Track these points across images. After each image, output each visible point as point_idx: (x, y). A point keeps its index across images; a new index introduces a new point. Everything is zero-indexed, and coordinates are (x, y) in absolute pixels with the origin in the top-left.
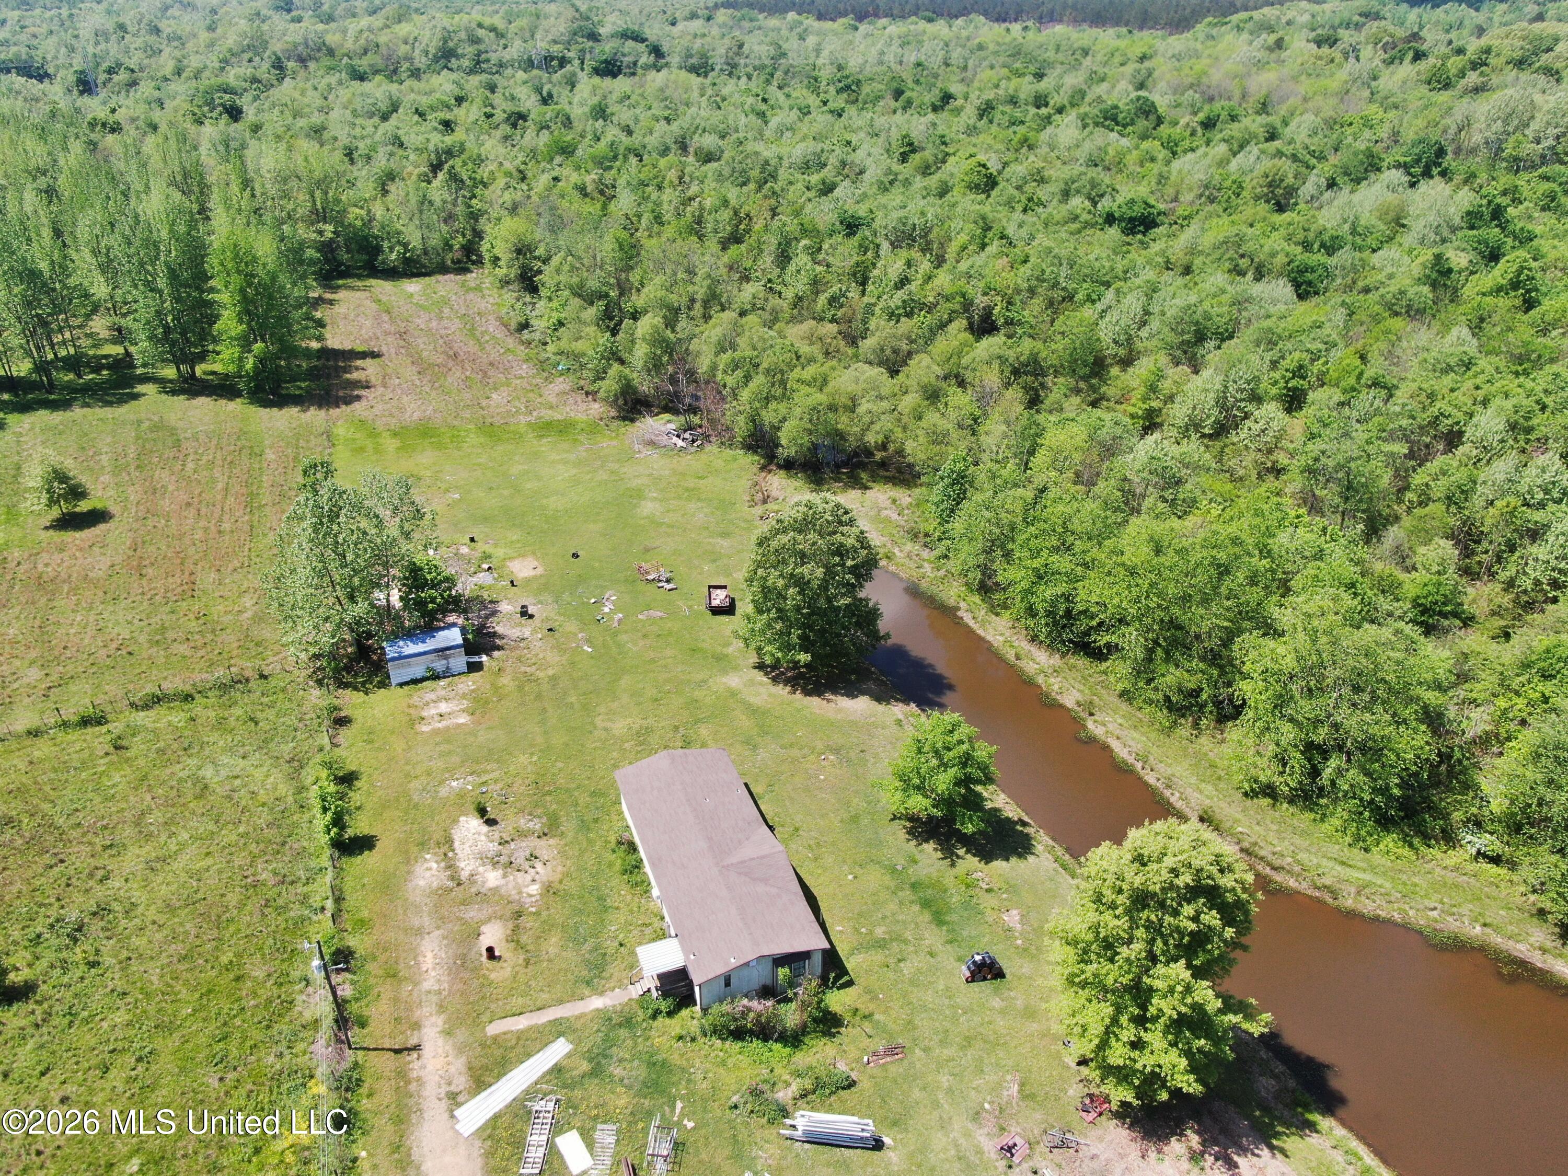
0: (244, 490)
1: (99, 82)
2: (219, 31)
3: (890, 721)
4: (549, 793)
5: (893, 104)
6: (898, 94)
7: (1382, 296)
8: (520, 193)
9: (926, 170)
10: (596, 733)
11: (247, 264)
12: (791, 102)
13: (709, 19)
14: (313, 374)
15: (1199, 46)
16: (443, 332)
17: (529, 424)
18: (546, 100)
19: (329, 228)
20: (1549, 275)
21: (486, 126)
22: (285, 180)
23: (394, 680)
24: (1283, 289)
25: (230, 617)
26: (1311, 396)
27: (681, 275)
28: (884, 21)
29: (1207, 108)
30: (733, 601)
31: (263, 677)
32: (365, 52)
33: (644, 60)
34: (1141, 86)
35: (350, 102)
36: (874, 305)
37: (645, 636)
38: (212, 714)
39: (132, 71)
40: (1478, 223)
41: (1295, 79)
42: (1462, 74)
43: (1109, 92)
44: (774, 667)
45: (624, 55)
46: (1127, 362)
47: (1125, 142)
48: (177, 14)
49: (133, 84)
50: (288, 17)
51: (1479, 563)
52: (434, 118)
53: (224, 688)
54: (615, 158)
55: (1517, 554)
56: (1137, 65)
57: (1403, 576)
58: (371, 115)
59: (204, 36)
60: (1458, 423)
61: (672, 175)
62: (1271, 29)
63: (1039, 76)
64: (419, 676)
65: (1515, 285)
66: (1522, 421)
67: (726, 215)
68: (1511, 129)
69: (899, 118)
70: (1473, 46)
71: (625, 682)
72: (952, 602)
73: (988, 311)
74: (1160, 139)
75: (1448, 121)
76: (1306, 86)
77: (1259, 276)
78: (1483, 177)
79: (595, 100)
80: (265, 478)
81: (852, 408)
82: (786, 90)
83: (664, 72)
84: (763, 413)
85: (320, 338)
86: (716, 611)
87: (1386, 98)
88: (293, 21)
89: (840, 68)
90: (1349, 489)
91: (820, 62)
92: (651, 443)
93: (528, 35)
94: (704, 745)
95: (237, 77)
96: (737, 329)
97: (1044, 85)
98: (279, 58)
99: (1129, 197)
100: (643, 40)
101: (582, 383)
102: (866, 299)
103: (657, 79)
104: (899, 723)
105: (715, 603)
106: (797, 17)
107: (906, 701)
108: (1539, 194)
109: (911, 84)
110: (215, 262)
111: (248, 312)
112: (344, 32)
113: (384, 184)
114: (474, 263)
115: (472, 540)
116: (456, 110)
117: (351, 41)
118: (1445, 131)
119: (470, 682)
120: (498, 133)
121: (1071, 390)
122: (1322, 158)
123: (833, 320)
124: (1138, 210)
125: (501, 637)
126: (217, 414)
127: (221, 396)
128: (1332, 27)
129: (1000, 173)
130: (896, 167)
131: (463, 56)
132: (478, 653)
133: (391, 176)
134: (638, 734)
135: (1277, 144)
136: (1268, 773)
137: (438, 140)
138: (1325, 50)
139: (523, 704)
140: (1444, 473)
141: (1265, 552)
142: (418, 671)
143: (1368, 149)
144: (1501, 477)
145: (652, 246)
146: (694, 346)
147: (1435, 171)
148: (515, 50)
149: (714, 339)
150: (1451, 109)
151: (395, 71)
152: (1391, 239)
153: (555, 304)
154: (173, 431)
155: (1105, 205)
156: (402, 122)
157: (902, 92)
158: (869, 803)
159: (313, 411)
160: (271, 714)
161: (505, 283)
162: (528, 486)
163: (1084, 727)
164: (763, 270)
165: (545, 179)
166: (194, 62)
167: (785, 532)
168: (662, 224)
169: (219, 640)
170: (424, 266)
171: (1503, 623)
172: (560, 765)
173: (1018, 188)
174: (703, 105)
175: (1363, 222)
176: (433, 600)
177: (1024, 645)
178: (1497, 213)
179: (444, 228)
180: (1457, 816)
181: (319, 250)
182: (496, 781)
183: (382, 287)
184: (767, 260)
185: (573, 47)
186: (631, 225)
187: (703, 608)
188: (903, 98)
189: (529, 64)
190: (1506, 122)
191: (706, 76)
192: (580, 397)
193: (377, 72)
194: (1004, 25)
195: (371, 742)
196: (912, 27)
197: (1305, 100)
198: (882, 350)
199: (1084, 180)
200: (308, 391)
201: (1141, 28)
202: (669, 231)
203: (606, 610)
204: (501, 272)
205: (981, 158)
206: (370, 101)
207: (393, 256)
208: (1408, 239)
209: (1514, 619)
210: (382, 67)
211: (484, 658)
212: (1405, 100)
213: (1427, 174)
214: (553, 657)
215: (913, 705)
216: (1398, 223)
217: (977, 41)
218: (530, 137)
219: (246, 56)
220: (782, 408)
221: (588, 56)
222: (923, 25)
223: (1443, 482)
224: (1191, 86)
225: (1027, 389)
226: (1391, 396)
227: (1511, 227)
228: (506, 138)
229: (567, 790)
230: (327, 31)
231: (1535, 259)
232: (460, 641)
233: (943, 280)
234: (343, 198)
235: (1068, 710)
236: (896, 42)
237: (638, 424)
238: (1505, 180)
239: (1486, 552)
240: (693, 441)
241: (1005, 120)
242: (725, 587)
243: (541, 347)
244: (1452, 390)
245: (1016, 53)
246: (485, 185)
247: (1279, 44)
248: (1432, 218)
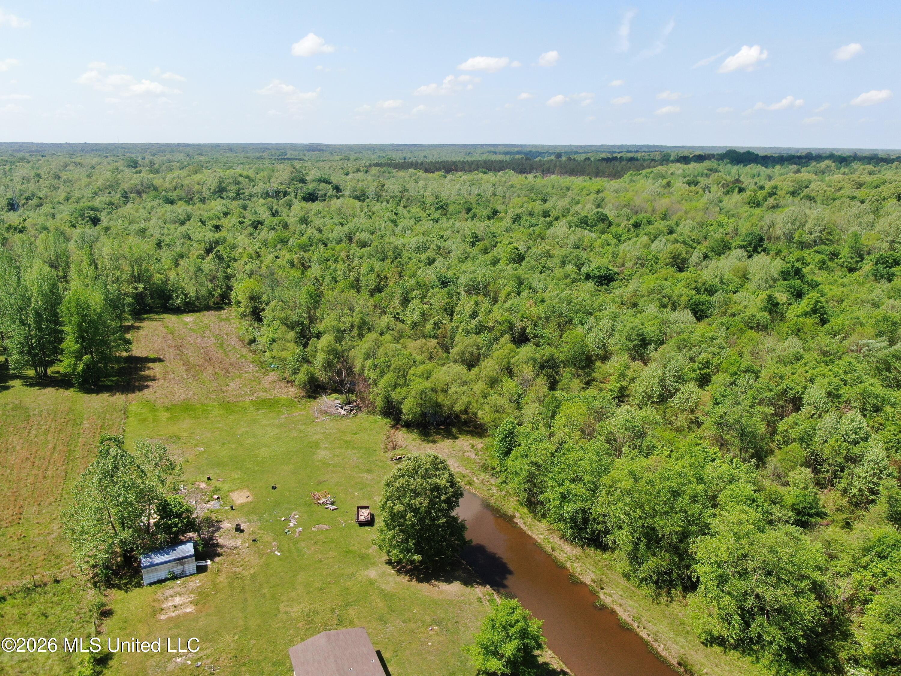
0: (65, 449)
1: (21, 204)
2: (94, 177)
3: (473, 599)
4: (244, 665)
5: (466, 216)
6: (469, 210)
7: (742, 318)
8: (255, 265)
9: (485, 251)
10: (279, 616)
11: (83, 310)
12: (410, 215)
13: (366, 172)
14: (120, 372)
15: (626, 185)
16: (204, 345)
17: (251, 402)
18: (274, 214)
19: (141, 286)
20: (830, 305)
21: (239, 228)
22: (118, 259)
23: (145, 581)
24: (688, 316)
25: (41, 538)
26: (713, 378)
27: (346, 311)
28: (460, 173)
29: (635, 217)
30: (373, 516)
31: (57, 581)
32: (175, 189)
33: (330, 193)
34: (598, 206)
35: (163, 215)
36: (458, 327)
37: (316, 543)
38: (16, 612)
39: (41, 198)
40: (788, 277)
41: (679, 202)
42: (765, 199)
43: (582, 209)
44: (399, 562)
45: (319, 191)
46: (605, 358)
47: (593, 235)
48: (72, 169)
49: (40, 205)
50: (134, 171)
51: (825, 478)
52: (210, 224)
53: (28, 591)
54: (311, 245)
55: (846, 472)
56: (595, 196)
57: (782, 490)
58: (175, 222)
59: (85, 180)
60: (798, 393)
61: (343, 254)
62: (663, 177)
63: (545, 201)
64: (163, 577)
65: (814, 311)
66: (833, 391)
67: (373, 276)
68: (796, 228)
69: (469, 223)
70: (768, 185)
71: (301, 577)
72: (510, 512)
73: (524, 329)
74: (611, 233)
75: (763, 223)
76: (685, 206)
77: (674, 309)
78: (785, 252)
79: (302, 214)
80: (80, 440)
81: (445, 391)
82: (408, 209)
83: (341, 199)
84: (393, 395)
85: (127, 351)
86: (362, 524)
87: (728, 212)
88: (137, 173)
89: (437, 197)
90: (743, 434)
91: (426, 194)
92: (326, 412)
93: (266, 180)
94: (351, 623)
95: (101, 202)
96: (378, 344)
97: (548, 205)
98: (126, 192)
99: (598, 264)
100: (330, 183)
101: (285, 375)
102: (453, 324)
103: (336, 203)
104: (479, 600)
105: (362, 518)
106: (414, 171)
107: (484, 584)
108: (817, 260)
109: (475, 206)
110: (64, 309)
111: (82, 337)
112: (164, 179)
113: (177, 260)
114: (226, 304)
115: (209, 479)
116: (223, 220)
117: (167, 183)
118: (761, 229)
119: (197, 581)
120: (246, 232)
121: (574, 375)
122: (699, 243)
123: (435, 337)
124: (603, 272)
125: (221, 547)
126: (56, 399)
127: (61, 387)
128: (694, 176)
129: (526, 252)
130: (469, 250)
131: (230, 191)
132: (205, 559)
133: (181, 256)
134: (308, 616)
135: (674, 236)
136: (719, 629)
137: (211, 236)
138: (693, 188)
139: (232, 595)
140: (796, 424)
141: (700, 480)
142: (163, 573)
143: (722, 238)
144: (828, 425)
145: (329, 294)
146: (352, 354)
147: (760, 249)
148: (259, 188)
149: (364, 350)
150: (763, 217)
151: (191, 199)
152: (742, 286)
153: (271, 329)
154: (26, 410)
155: (585, 269)
156: (191, 226)
157: (471, 210)
158: (461, 662)
159: (118, 395)
160: (57, 610)
161: (243, 316)
162: (248, 442)
163: (598, 597)
164: (394, 308)
165: (271, 257)
166: (77, 194)
167: (403, 476)
168: (336, 282)
169: (31, 555)
170: (197, 306)
171: (845, 516)
172: (253, 642)
173: (537, 260)
174: (362, 216)
175: (725, 277)
176: (176, 525)
177: (557, 541)
178: (798, 272)
179: (210, 285)
180: (843, 655)
181: (134, 298)
182: (208, 657)
183: (170, 319)
184: (396, 301)
185: (291, 186)
186: (317, 282)
187: (354, 522)
188: (472, 212)
189: (267, 195)
190: (793, 223)
191: (364, 201)
192: (284, 384)
193: (181, 199)
194: (524, 175)
195: (124, 629)
196: (475, 176)
197: (686, 213)
198: (463, 354)
199: (573, 256)
200: (117, 382)
201: (596, 176)
202: (341, 285)
203: (292, 525)
204: (242, 310)
205: (515, 245)
206: (175, 215)
207: (178, 301)
208: (751, 286)
209: (850, 513)
210: (184, 196)
211: (209, 562)
212: (738, 213)
213: (755, 250)
214: (255, 560)
215: (488, 586)
216: (745, 277)
217: (510, 183)
218: (264, 234)
219: (108, 191)
220: (403, 391)
221: (299, 191)
222: (481, 175)
223: (796, 429)
224: (625, 206)
225: (549, 376)
226: (758, 377)
227: (806, 279)
228: (250, 234)
229: (258, 662)
230: (154, 178)
231: (822, 296)
232: (192, 552)
233: (497, 313)
234: (152, 268)
235: (587, 586)
236: (468, 184)
237: (318, 400)
238: (797, 254)
239: (828, 472)
240: (351, 411)
241: (527, 224)
242: (368, 507)
243: (262, 354)
244: (793, 374)
245: (531, 190)
246: (236, 260)
247: (668, 185)
248: (762, 274)
